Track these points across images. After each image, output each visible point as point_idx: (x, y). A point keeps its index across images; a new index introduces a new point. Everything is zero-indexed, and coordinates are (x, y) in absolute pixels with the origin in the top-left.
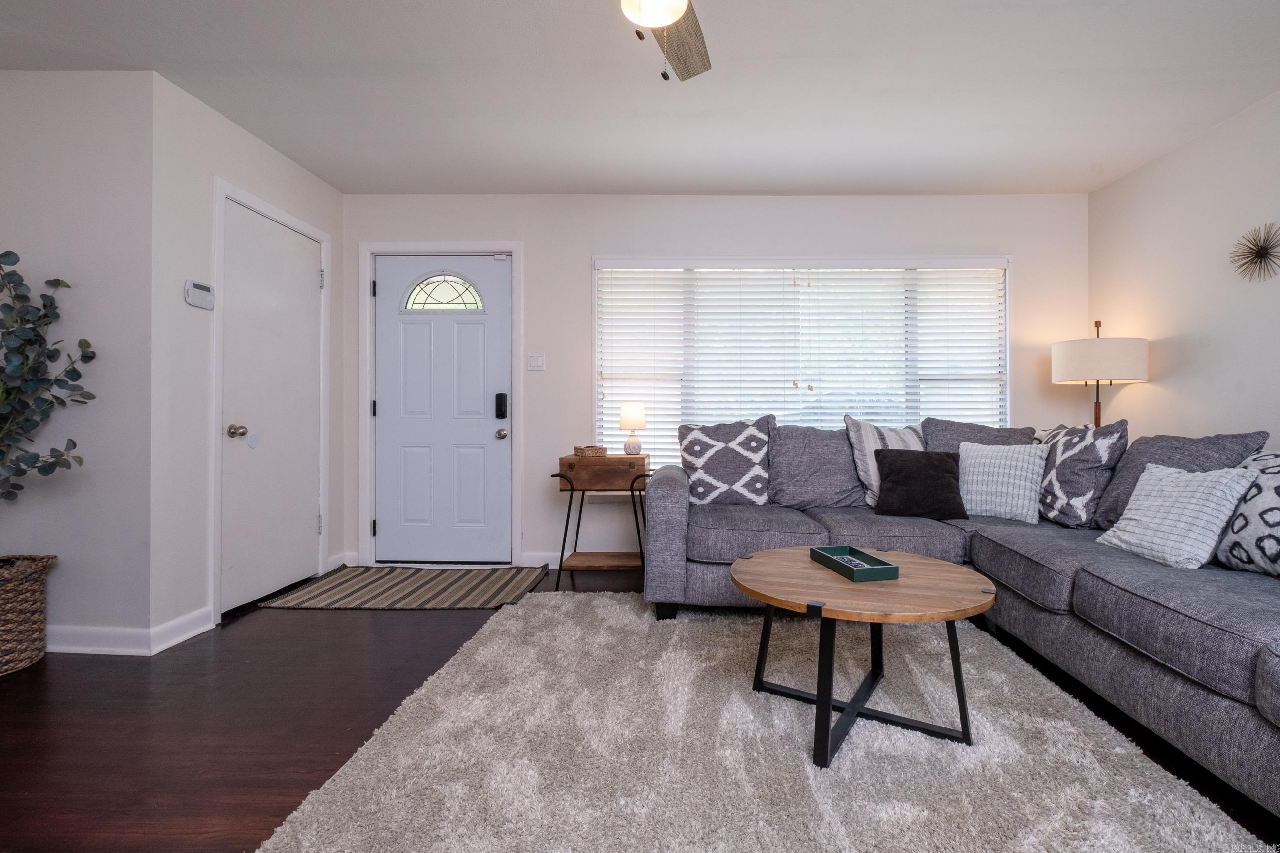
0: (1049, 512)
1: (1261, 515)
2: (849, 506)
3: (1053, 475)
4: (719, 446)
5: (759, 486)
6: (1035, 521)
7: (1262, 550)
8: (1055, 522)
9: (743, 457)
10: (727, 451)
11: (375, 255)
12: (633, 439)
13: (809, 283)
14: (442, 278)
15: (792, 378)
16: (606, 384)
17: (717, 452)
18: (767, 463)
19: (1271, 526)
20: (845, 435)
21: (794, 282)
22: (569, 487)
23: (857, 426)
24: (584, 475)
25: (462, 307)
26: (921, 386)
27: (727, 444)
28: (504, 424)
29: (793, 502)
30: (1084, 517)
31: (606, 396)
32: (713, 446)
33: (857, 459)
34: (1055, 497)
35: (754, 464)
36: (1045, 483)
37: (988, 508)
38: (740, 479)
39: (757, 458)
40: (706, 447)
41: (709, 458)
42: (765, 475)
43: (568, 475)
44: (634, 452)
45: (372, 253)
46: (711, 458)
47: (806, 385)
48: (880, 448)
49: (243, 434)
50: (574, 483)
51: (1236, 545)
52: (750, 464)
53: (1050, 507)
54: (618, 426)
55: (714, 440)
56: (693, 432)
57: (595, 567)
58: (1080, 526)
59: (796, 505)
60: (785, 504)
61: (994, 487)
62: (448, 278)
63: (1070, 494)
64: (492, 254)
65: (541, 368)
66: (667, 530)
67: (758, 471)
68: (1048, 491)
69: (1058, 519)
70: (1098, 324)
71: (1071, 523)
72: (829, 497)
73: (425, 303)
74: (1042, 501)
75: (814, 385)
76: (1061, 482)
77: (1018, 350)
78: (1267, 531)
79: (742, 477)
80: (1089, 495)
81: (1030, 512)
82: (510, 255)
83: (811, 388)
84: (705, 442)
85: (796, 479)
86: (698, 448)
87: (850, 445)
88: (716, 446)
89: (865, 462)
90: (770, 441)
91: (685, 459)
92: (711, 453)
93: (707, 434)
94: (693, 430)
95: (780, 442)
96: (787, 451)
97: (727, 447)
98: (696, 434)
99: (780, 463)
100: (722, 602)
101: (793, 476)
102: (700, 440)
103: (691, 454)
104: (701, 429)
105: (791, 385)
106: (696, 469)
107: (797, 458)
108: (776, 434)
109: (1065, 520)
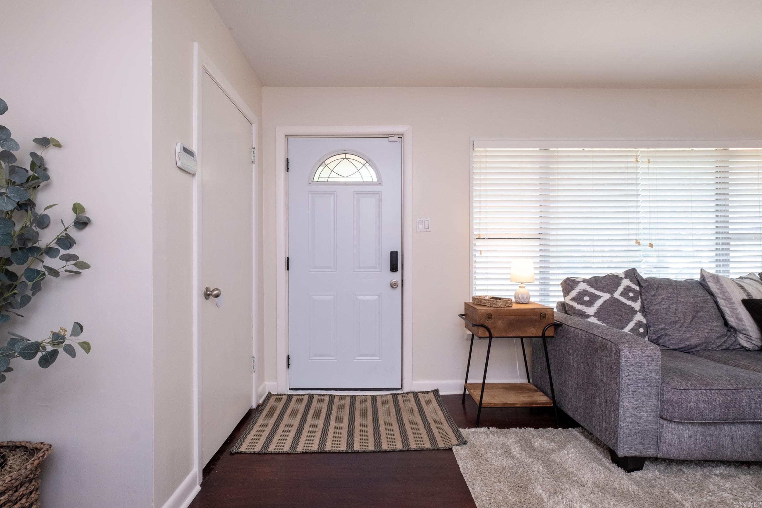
2: (727, 349)
4: (606, 296)
5: (641, 330)
9: (627, 305)
10: (614, 301)
11: (288, 137)
12: (522, 290)
13: (649, 160)
14: (343, 156)
15: (637, 238)
16: (478, 243)
17: (605, 302)
18: (644, 310)
20: (702, 284)
21: (637, 159)
22: (487, 335)
23: (716, 279)
24: (500, 324)
25: (360, 180)
26: (731, 243)
27: (612, 294)
28: (396, 277)
31: (482, 252)
32: (600, 297)
33: (724, 306)
35: (636, 312)
38: (627, 325)
39: (637, 306)
40: (594, 298)
41: (599, 307)
42: (644, 321)
43: (486, 324)
44: (522, 300)
45: (286, 136)
46: (600, 307)
47: (648, 242)
48: (746, 297)
49: (217, 296)
50: (492, 331)
52: (633, 312)
54: (508, 277)
55: (600, 291)
56: (580, 284)
59: (682, 348)
60: (672, 347)
62: (348, 156)
64: (388, 136)
65: (428, 230)
66: (644, 388)
67: (639, 317)
72: (712, 341)
73: (329, 177)
75: (653, 243)
79: (629, 323)
82: (401, 136)
83: (651, 245)
84: (592, 293)
85: (678, 325)
86: (587, 298)
87: (711, 294)
88: (602, 296)
89: (734, 310)
90: (643, 291)
91: (573, 307)
92: (599, 302)
93: (592, 286)
94: (579, 282)
95: (653, 292)
96: (663, 300)
97: (612, 297)
98: (583, 286)
99: (658, 310)
100: (697, 455)
101: (675, 323)
102: (587, 291)
103: (581, 304)
104: (585, 281)
105: (634, 243)
106: (588, 316)
107: (674, 306)
108: (648, 286)
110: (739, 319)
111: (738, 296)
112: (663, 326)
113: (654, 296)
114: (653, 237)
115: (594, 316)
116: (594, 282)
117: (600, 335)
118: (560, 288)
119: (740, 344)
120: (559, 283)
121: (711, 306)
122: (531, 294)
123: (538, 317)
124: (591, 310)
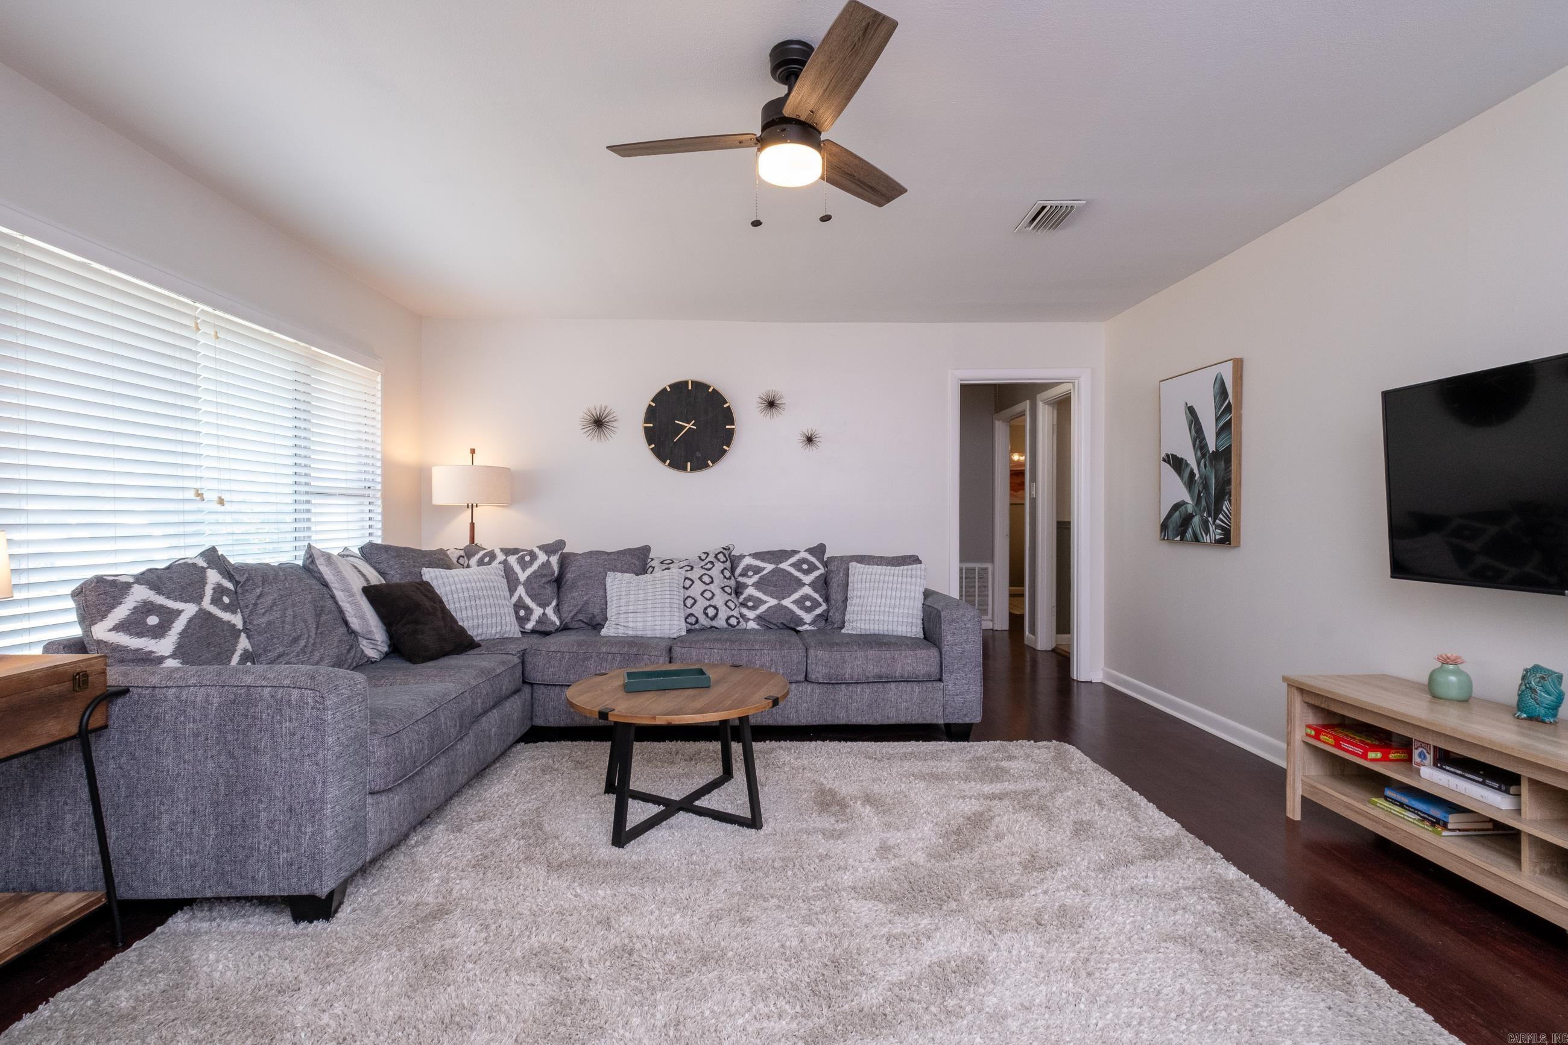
0: (526, 624)
1: (702, 594)
3: (521, 590)
4: (189, 610)
6: (520, 635)
7: (706, 614)
8: (533, 632)
9: (224, 622)
10: (204, 617)
15: (198, 485)
17: (190, 621)
18: (249, 628)
19: (709, 600)
20: (311, 568)
21: (196, 323)
23: (329, 558)
26: (313, 501)
27: (199, 604)
30: (558, 623)
32: (179, 612)
33: (342, 601)
34: (529, 610)
35: (239, 632)
36: (515, 598)
37: (480, 631)
38: (230, 661)
39: (238, 621)
40: (168, 617)
41: (181, 634)
42: (251, 648)
46: (183, 634)
47: (214, 496)
51: (692, 615)
52: (235, 633)
53: (527, 619)
55: (176, 599)
56: (132, 590)
58: (558, 630)
61: (484, 610)
63: (542, 605)
67: (243, 642)
68: (519, 605)
69: (538, 628)
70: (473, 451)
71: (552, 629)
74: (518, 618)
75: (223, 496)
76: (530, 596)
77: (389, 467)
78: (708, 603)
79: (233, 654)
80: (554, 603)
81: (512, 629)
83: (221, 502)
84: (161, 606)
85: (302, 643)
86: (153, 620)
87: (326, 585)
88: (183, 610)
89: (356, 604)
90: (239, 591)
91: (118, 646)
92: (179, 625)
93: (156, 590)
94: (128, 586)
95: (258, 591)
96: (274, 604)
97: (201, 609)
98: (140, 594)
99: (270, 623)
101: (296, 640)
102: (151, 603)
103: (140, 635)
104: (144, 578)
105: (191, 495)
106: (161, 659)
107: (290, 612)
108: (248, 580)
109: (543, 628)
110: (362, 618)
111: (358, 584)
112: (281, 649)
113: (259, 597)
114: (225, 486)
115: (173, 656)
116: (152, 579)
118: (71, 604)
119: (366, 656)
120: (69, 589)
124: (164, 646)
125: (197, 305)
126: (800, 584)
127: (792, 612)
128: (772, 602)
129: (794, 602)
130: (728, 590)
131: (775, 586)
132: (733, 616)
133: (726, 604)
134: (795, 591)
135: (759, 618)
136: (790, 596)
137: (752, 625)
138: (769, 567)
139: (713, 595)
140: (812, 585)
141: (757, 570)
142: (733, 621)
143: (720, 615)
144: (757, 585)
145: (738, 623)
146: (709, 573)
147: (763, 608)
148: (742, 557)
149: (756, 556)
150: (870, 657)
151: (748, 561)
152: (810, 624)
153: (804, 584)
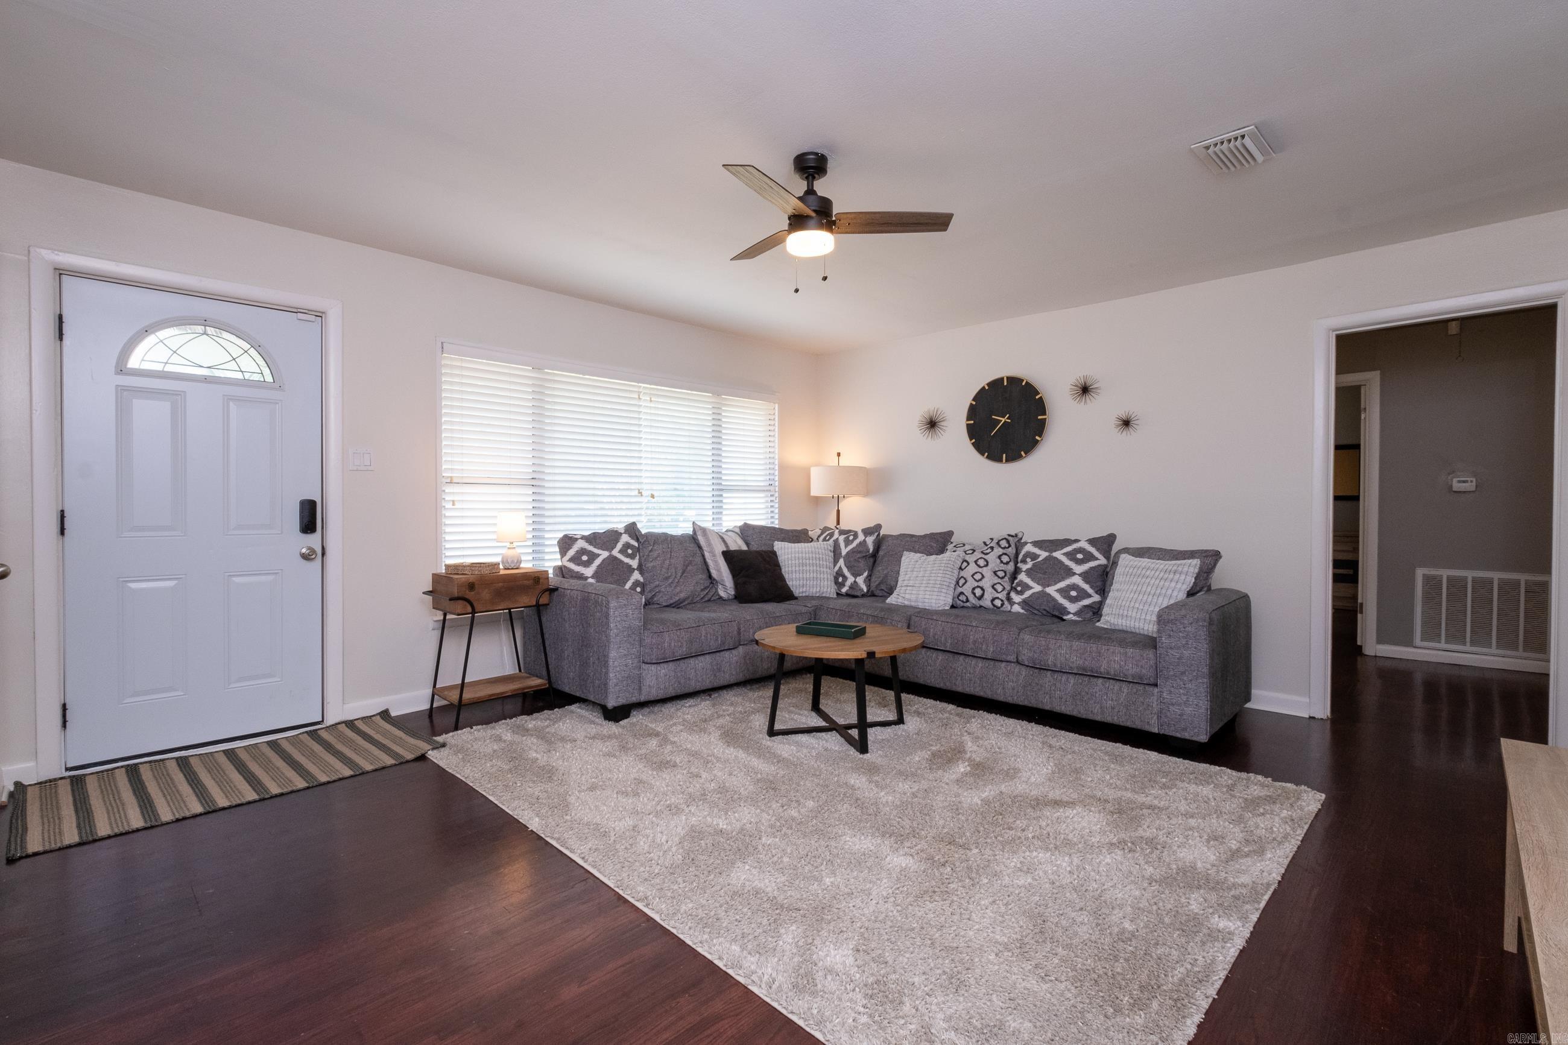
0: (842, 588)
1: (973, 575)
2: (709, 600)
3: (841, 562)
4: (605, 554)
5: (638, 589)
6: (835, 596)
8: (848, 595)
9: (625, 563)
10: (612, 559)
11: (60, 272)
12: (511, 553)
13: (650, 398)
14: (199, 329)
15: (637, 487)
16: (448, 489)
17: (604, 561)
18: (641, 568)
19: (978, 581)
20: (693, 538)
21: (639, 395)
22: (469, 609)
23: (704, 531)
24: (486, 594)
25: (239, 376)
26: (724, 495)
27: (611, 552)
28: (313, 540)
29: (672, 602)
30: (865, 590)
31: (456, 503)
32: (599, 555)
33: (708, 559)
34: (845, 578)
35: (634, 570)
36: (837, 568)
37: (804, 589)
38: (625, 585)
39: (634, 563)
40: (593, 557)
41: (597, 567)
42: (641, 579)
43: (467, 597)
44: (512, 566)
45: (55, 269)
46: (599, 567)
47: (650, 493)
48: (725, 549)
50: (475, 605)
51: (962, 593)
52: (631, 570)
53: (843, 585)
54: (494, 537)
55: (598, 548)
56: (578, 542)
57: (498, 694)
58: (863, 596)
59: (673, 604)
60: (664, 604)
61: (808, 574)
62: (209, 330)
63: (855, 575)
64: (296, 311)
65: (370, 468)
66: (629, 636)
67: (636, 576)
68: (840, 573)
69: (849, 593)
70: (839, 455)
71: (859, 594)
72: (697, 594)
73: (166, 363)
74: (836, 582)
75: (656, 494)
76: (847, 567)
77: (784, 468)
78: (976, 584)
79: (626, 582)
80: (866, 574)
81: (830, 590)
82: (320, 315)
83: (653, 496)
84: (590, 551)
85: (670, 581)
86: (585, 558)
87: (700, 547)
88: (601, 555)
89: (716, 562)
90: (641, 547)
91: (570, 569)
92: (598, 562)
93: (591, 543)
94: (577, 539)
95: (650, 548)
96: (658, 556)
97: (610, 555)
98: (581, 544)
99: (654, 567)
100: (671, 692)
101: (667, 578)
102: (585, 549)
103: (579, 565)
104: (583, 538)
105: (636, 493)
106: (586, 578)
107: (667, 562)
108: (645, 541)
109: (853, 593)
110: (719, 571)
111: (720, 548)
112: (657, 583)
113: (650, 551)
114: (655, 487)
115: (592, 577)
116: (592, 539)
117: (593, 592)
118: (557, 549)
119: (719, 595)
120: (556, 542)
121: (699, 559)
122: (523, 558)
123: (531, 582)
124: (589, 572)
125: (640, 384)
126: (1070, 573)
127: (1054, 600)
128: (1037, 588)
129: (1059, 591)
130: (1001, 574)
131: (1045, 573)
132: (998, 598)
133: (993, 587)
134: (1063, 579)
135: (1025, 603)
136: (1056, 584)
137: (1017, 608)
138: (1044, 554)
139: (983, 577)
140: (1085, 576)
141: (1034, 557)
142: (998, 603)
143: (986, 596)
144: (1029, 573)
145: (1002, 605)
146: (986, 557)
147: (1028, 594)
148: (1026, 543)
149: (1037, 544)
150: (1075, 647)
151: (1029, 548)
152: (1074, 614)
153: (1074, 574)
